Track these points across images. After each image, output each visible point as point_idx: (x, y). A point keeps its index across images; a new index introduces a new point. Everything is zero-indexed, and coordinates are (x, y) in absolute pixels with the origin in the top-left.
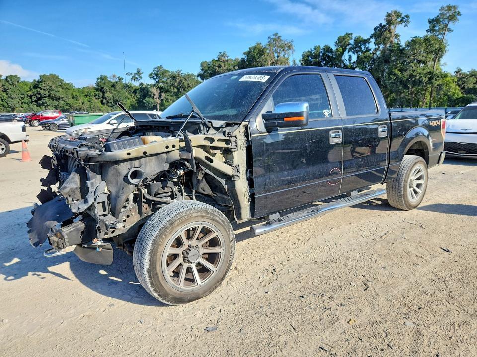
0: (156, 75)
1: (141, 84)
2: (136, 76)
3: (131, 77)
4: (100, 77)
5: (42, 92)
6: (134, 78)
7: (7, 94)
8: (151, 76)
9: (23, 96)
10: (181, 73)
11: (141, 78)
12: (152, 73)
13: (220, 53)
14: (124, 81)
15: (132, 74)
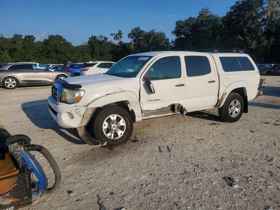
0: (134, 34)
1: (121, 42)
2: (118, 36)
3: (114, 36)
4: (91, 37)
5: (49, 48)
6: (116, 38)
7: (25, 50)
8: (129, 36)
9: (36, 51)
10: (155, 32)
11: (121, 37)
12: (130, 33)
13: (203, 9)
14: (108, 40)
15: (114, 34)
